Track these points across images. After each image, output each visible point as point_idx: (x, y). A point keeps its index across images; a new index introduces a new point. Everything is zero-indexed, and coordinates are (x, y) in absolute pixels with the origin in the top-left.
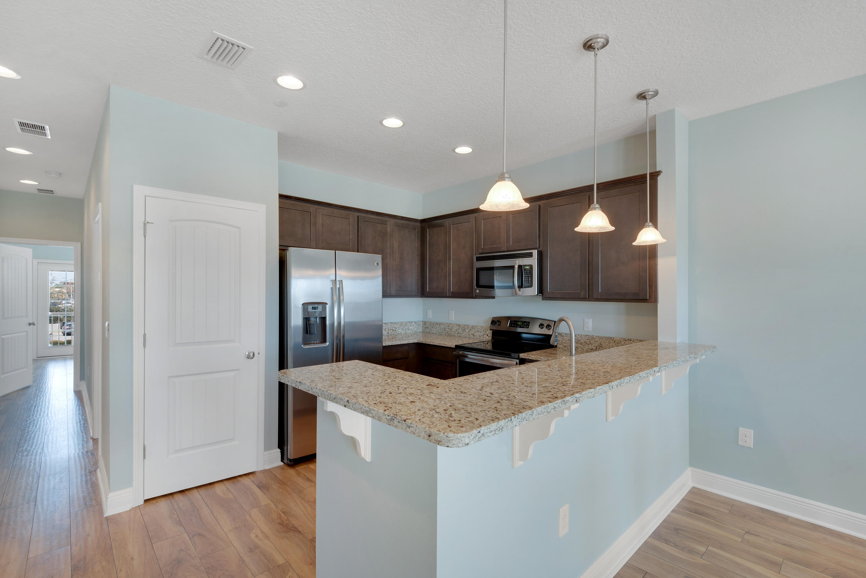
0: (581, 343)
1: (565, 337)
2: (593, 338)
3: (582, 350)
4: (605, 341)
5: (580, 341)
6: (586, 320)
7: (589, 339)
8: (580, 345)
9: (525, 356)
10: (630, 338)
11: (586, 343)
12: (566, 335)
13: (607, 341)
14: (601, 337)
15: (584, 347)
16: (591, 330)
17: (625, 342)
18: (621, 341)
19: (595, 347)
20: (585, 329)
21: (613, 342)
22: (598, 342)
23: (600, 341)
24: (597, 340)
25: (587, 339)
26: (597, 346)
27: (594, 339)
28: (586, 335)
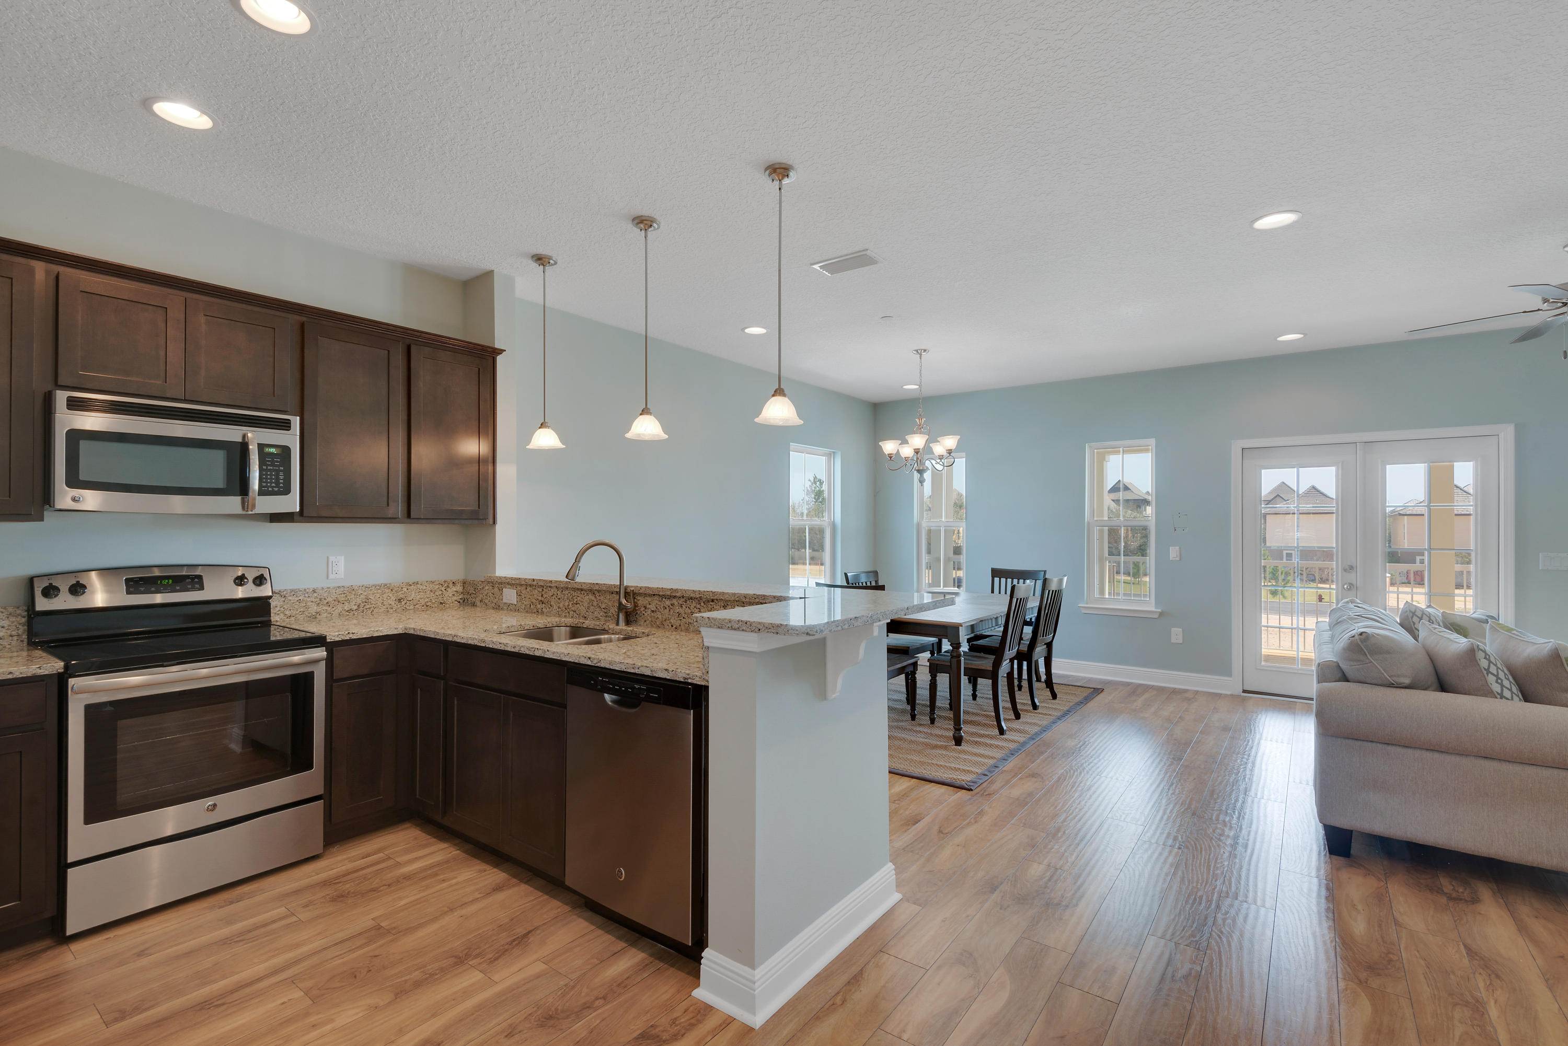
0: (327, 603)
1: (290, 598)
2: (352, 589)
3: (329, 615)
4: (375, 592)
5: (325, 599)
6: (332, 559)
7: (344, 594)
8: (325, 608)
9: (343, 635)
10: (416, 581)
11: (339, 602)
12: (293, 593)
13: (379, 591)
14: (368, 586)
15: (334, 609)
16: (343, 577)
17: (409, 588)
18: (403, 586)
19: (355, 605)
20: (331, 576)
21: (390, 590)
22: (362, 596)
23: (365, 593)
24: (360, 592)
25: (340, 593)
26: (360, 604)
27: (354, 593)
28: (339, 587)
